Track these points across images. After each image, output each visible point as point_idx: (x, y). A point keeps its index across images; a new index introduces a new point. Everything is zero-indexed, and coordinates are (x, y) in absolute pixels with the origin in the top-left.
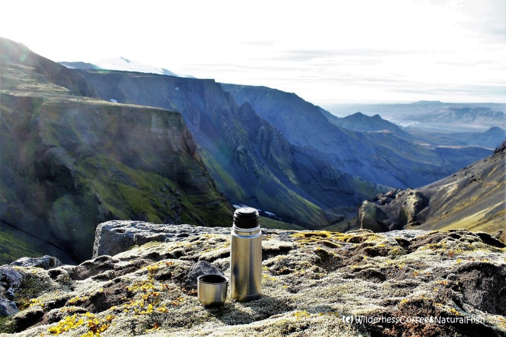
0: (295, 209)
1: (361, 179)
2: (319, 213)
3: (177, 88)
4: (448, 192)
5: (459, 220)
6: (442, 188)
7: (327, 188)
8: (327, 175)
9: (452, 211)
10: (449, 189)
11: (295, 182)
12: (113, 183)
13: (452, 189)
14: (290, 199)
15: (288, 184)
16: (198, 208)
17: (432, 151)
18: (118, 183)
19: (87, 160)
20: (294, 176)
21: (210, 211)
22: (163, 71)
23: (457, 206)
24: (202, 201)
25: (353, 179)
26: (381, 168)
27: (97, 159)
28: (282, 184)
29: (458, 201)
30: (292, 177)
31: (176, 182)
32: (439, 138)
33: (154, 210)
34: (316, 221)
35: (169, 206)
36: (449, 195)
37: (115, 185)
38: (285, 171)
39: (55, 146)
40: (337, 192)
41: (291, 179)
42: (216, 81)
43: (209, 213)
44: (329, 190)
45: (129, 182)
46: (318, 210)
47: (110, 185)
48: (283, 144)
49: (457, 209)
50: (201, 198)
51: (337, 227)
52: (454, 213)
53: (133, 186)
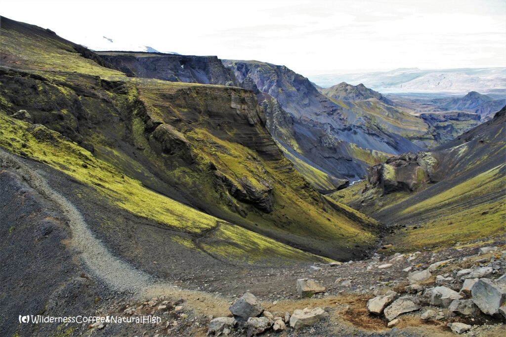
0: (304, 176)
1: (357, 146)
2: (325, 179)
3: (182, 66)
4: (460, 152)
5: (473, 177)
6: (453, 149)
7: (328, 156)
8: (326, 143)
9: (465, 169)
10: (460, 150)
11: (299, 151)
12: (214, 153)
13: (463, 150)
14: (299, 167)
15: (294, 152)
16: (276, 172)
17: (417, 117)
18: (217, 153)
19: (188, 134)
20: (297, 145)
21: (286, 174)
22: (147, 49)
23: (470, 165)
24: (278, 166)
25: (350, 146)
26: (373, 135)
27: (195, 132)
28: (289, 153)
29: (469, 160)
30: (296, 146)
31: (255, 151)
32: (420, 105)
33: (250, 174)
34: (324, 187)
35: (260, 171)
36: (461, 155)
37: (215, 155)
38: (289, 141)
39: (162, 123)
40: (337, 159)
41: (295, 149)
42: (219, 58)
43: (286, 176)
44: (329, 157)
45: (225, 152)
46: (325, 176)
47: (212, 155)
48: (285, 115)
49: (470, 167)
50: (277, 163)
51: (349, 190)
52: (468, 170)
53: (229, 154)
